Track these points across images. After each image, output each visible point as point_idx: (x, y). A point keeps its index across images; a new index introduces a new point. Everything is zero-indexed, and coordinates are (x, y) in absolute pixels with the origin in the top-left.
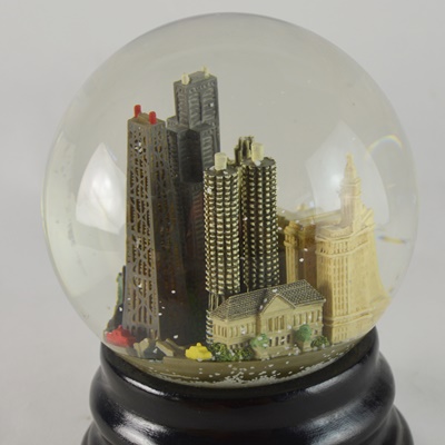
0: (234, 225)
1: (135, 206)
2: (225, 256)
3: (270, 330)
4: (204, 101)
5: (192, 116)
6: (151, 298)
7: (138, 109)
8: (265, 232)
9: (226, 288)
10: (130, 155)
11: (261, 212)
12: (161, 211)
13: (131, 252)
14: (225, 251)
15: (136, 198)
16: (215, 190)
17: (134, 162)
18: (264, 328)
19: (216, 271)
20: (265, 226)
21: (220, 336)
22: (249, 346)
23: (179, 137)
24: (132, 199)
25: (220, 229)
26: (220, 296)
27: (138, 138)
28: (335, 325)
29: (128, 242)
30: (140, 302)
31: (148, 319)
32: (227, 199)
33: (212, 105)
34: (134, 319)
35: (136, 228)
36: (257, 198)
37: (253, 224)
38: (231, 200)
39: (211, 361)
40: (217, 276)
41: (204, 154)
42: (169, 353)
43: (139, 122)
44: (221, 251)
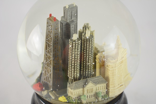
0: (78, 57)
1: (48, 45)
2: (74, 67)
3: (88, 93)
4: (73, 13)
5: (68, 18)
6: (50, 74)
7: (51, 15)
8: (89, 59)
9: (74, 77)
10: (47, 29)
11: (88, 53)
12: (55, 48)
13: (45, 59)
14: (75, 66)
15: (48, 43)
16: (72, 46)
17: (48, 32)
18: (85, 92)
19: (71, 71)
20: (89, 57)
21: (71, 94)
22: (80, 98)
23: (64, 24)
24: (47, 43)
25: (73, 59)
26: (72, 79)
27: (50, 25)
28: (110, 91)
29: (45, 56)
30: (47, 74)
31: (49, 81)
32: (76, 49)
33: (76, 15)
34: (45, 79)
35: (47, 52)
36: (87, 49)
37: (85, 56)
38: (78, 50)
39: (67, 102)
40: (71, 73)
41: (71, 30)
42: (53, 97)
43: (50, 20)
44: (73, 66)
